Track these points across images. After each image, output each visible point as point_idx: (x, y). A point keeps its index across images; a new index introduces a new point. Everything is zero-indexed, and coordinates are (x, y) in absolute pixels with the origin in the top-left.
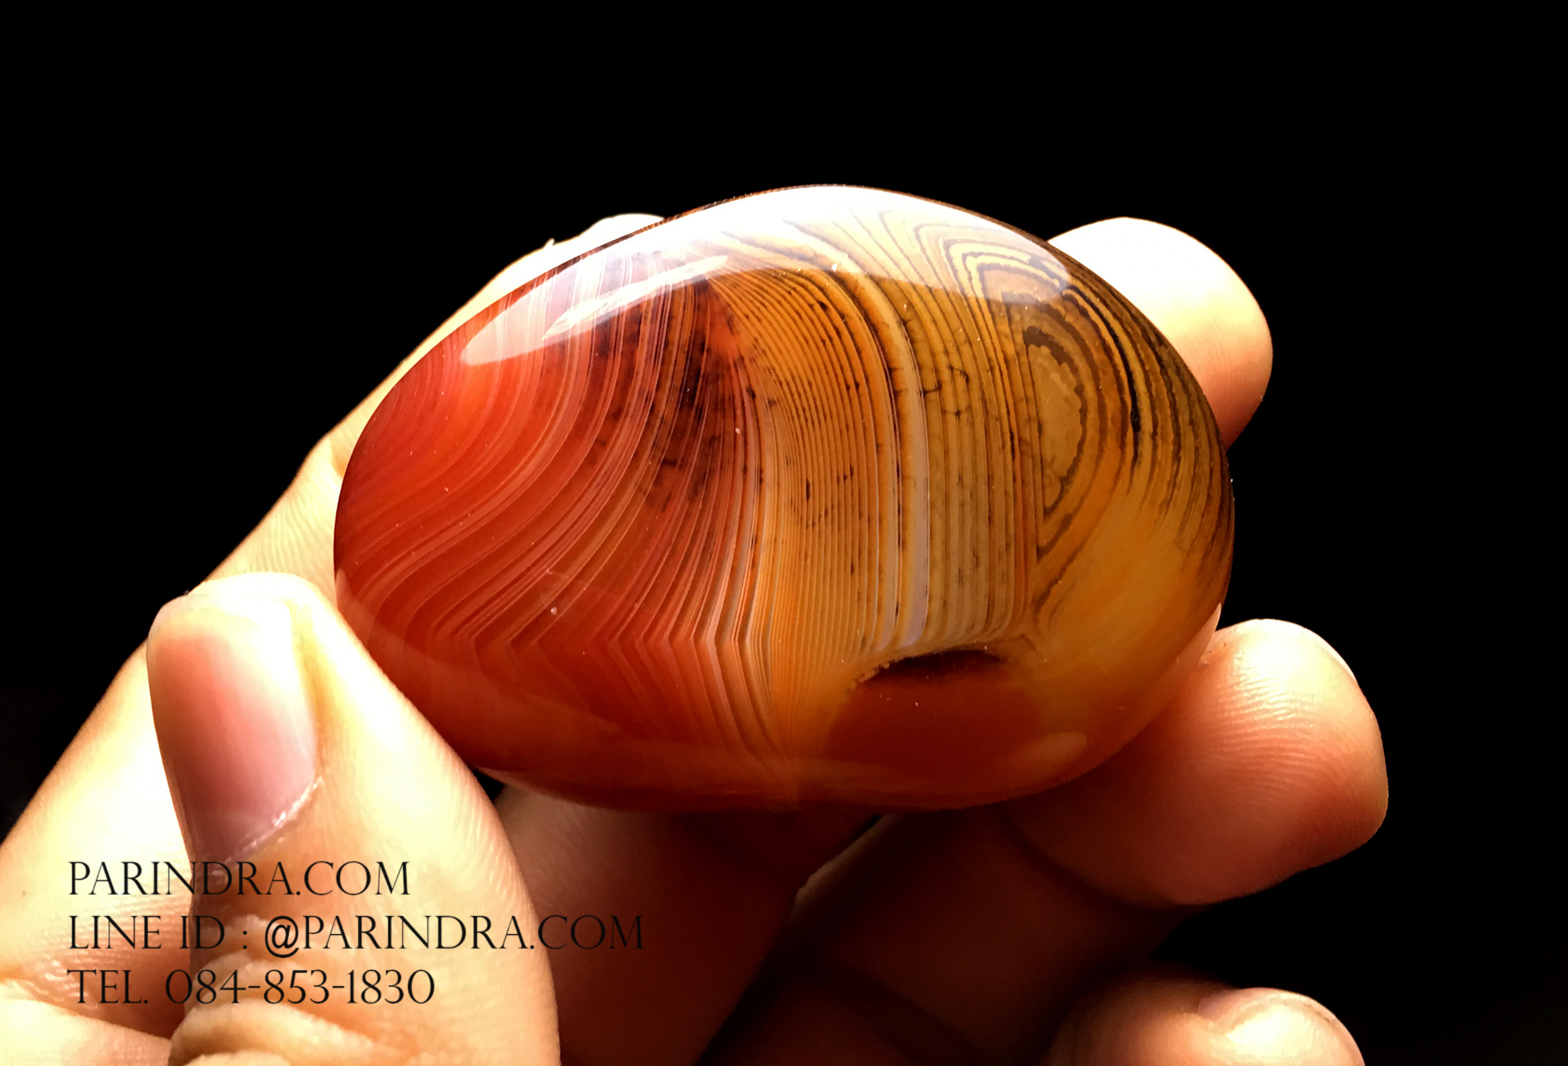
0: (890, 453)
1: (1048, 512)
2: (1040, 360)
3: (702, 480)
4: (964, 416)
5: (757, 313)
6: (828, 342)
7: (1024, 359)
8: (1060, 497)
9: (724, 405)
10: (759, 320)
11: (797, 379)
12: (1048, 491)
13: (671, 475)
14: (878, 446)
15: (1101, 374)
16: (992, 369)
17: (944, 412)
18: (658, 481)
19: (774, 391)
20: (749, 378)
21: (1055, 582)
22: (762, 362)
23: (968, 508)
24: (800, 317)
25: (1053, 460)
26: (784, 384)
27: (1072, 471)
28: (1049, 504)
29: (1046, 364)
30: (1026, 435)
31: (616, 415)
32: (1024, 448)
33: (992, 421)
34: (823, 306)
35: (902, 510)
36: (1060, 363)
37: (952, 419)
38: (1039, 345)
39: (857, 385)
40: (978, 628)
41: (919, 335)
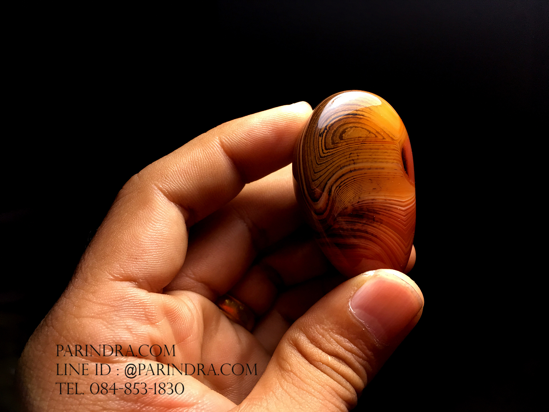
0: (366, 171)
1: (376, 137)
2: (346, 136)
3: (375, 212)
4: (358, 154)
5: (343, 202)
6: (347, 186)
7: (346, 140)
8: (373, 133)
9: (361, 208)
10: (344, 202)
11: (354, 192)
12: (372, 136)
13: (376, 219)
14: (365, 174)
15: (346, 122)
16: (349, 148)
17: (358, 159)
18: (377, 221)
19: (357, 198)
20: (356, 203)
21: (389, 135)
22: (352, 200)
23: (376, 154)
24: (343, 192)
25: (366, 135)
26: (356, 195)
27: (368, 131)
28: (375, 136)
29: (347, 135)
30: (361, 141)
31: (367, 232)
32: (364, 141)
33: (359, 148)
34: (340, 187)
35: (377, 169)
36: (346, 132)
37: (359, 157)
38: (343, 137)
39: (354, 179)
40: (398, 152)
41: (344, 165)
